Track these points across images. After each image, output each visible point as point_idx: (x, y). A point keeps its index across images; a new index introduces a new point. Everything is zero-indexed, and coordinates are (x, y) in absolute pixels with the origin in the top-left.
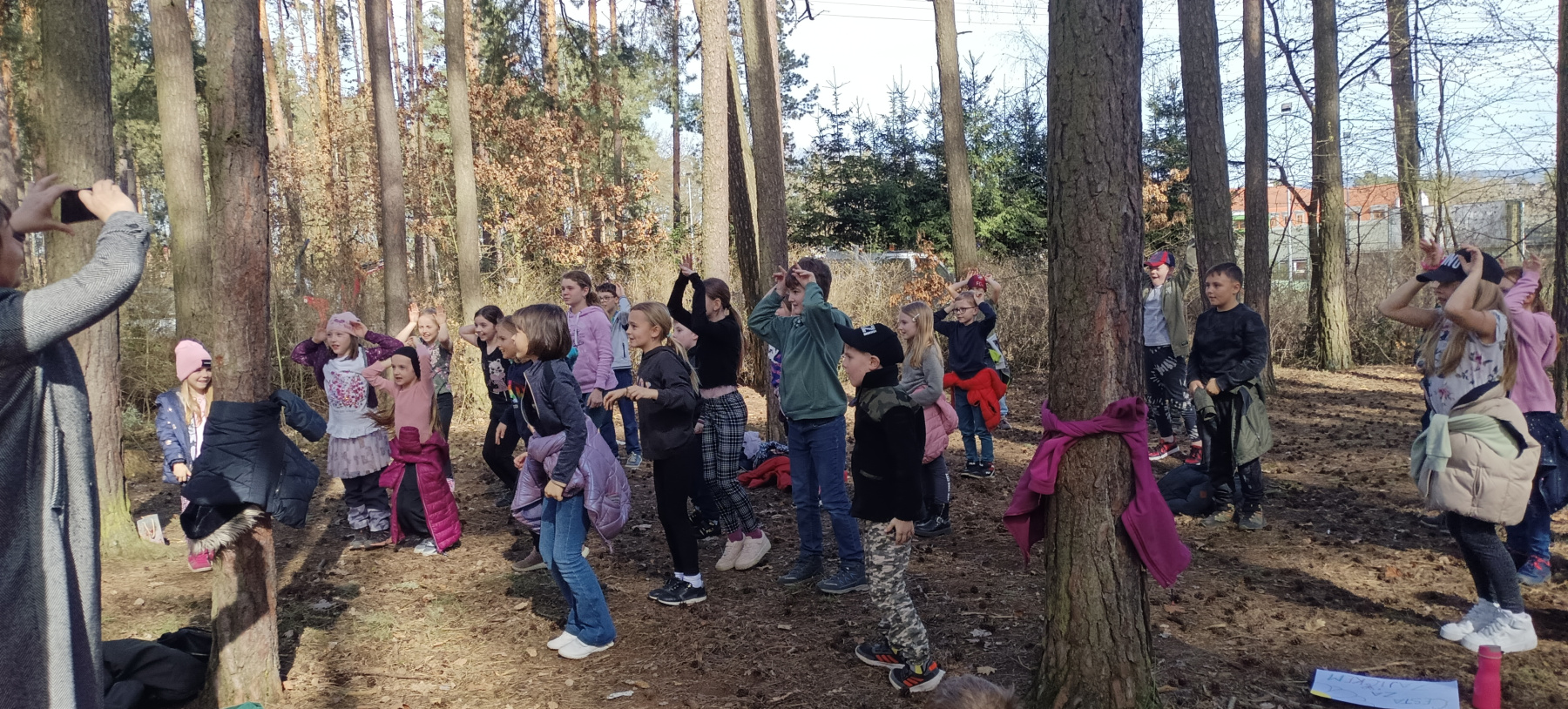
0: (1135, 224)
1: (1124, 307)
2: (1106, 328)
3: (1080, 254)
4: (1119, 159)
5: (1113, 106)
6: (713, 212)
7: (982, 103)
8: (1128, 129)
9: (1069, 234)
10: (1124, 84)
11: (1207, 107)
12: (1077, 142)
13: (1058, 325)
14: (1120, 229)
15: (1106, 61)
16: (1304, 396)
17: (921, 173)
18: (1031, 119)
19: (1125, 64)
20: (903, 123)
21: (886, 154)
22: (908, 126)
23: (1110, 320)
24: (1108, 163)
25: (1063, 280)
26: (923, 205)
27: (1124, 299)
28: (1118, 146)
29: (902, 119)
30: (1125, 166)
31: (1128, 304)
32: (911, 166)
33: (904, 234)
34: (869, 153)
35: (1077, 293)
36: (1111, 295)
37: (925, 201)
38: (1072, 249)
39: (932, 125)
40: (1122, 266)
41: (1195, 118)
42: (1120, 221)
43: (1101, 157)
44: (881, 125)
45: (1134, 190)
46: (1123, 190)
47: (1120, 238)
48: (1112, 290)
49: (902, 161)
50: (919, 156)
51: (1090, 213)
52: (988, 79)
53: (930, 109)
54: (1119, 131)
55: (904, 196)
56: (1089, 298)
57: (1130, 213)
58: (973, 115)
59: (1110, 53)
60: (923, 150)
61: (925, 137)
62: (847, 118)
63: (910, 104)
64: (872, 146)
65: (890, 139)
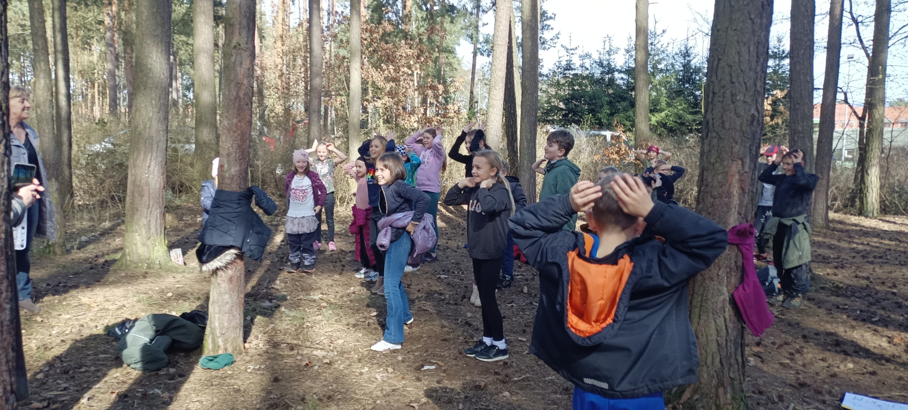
0: (758, 121)
1: (747, 169)
2: (734, 181)
3: (722, 136)
4: (752, 81)
5: (751, 49)
6: (494, 102)
7: (659, 46)
8: (760, 63)
9: (716, 124)
10: (760, 36)
11: (804, 54)
12: (727, 70)
13: (704, 178)
14: (749, 123)
15: (749, 21)
16: (847, 231)
17: (618, 85)
18: (689, 56)
19: (761, 24)
20: (609, 55)
21: (597, 73)
22: (612, 57)
23: (737, 177)
24: (745, 83)
25: (710, 151)
26: (617, 104)
27: (747, 165)
28: (752, 74)
29: (609, 53)
30: (756, 86)
31: (749, 168)
32: (612, 80)
33: (604, 121)
34: (587, 72)
35: (718, 160)
36: (740, 162)
37: (618, 102)
38: (717, 133)
39: (627, 57)
40: (748, 145)
41: (796, 59)
42: (749, 118)
43: (741, 80)
44: (596, 57)
45: (760, 100)
46: (753, 100)
47: (748, 128)
48: (740, 159)
49: (607, 77)
50: (617, 75)
51: (730, 113)
52: (664, 31)
53: (627, 48)
54: (754, 64)
55: (607, 99)
56: (725, 163)
57: (756, 114)
58: (653, 52)
59: (752, 17)
60: (620, 72)
61: (622, 64)
62: (576, 51)
63: (615, 45)
64: (589, 68)
65: (601, 64)
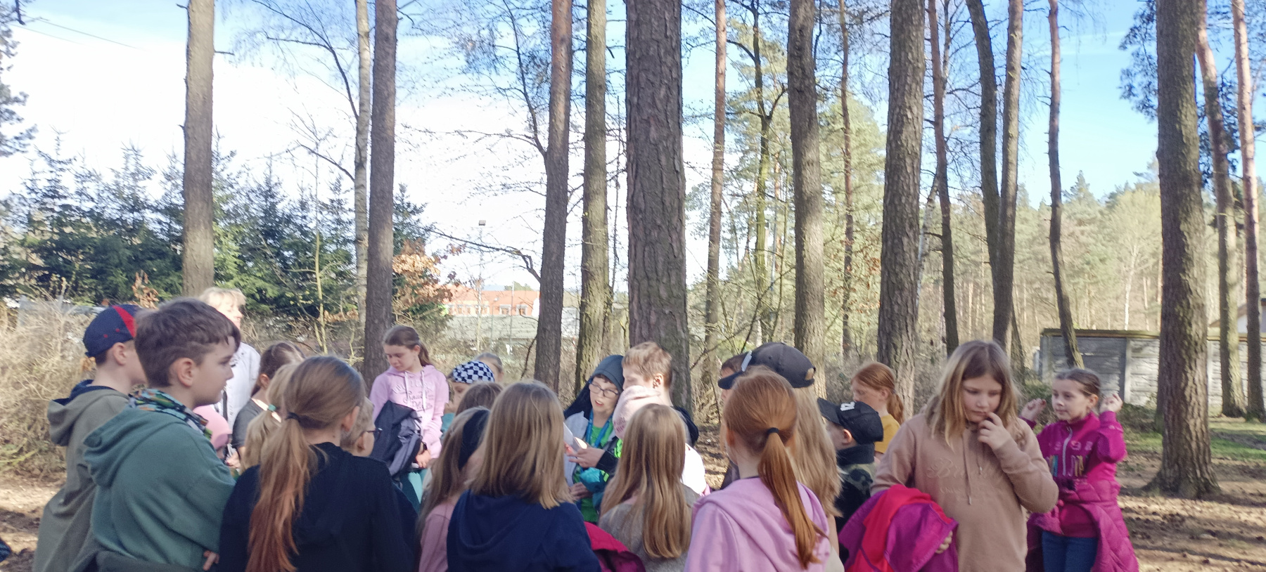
7: (223, 175)
17: (150, 233)
18: (272, 196)
20: (136, 180)
21: (111, 210)
22: (140, 184)
26: (149, 262)
29: (135, 176)
32: (139, 224)
34: (91, 205)
37: (151, 259)
39: (168, 187)
44: (109, 179)
49: (130, 217)
50: (148, 214)
52: (232, 154)
53: (168, 171)
55: (128, 253)
58: (214, 184)
60: (156, 210)
61: (159, 198)
62: (69, 166)
63: (145, 163)
64: (95, 197)
65: (118, 194)
